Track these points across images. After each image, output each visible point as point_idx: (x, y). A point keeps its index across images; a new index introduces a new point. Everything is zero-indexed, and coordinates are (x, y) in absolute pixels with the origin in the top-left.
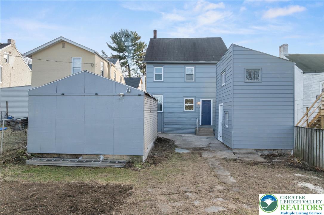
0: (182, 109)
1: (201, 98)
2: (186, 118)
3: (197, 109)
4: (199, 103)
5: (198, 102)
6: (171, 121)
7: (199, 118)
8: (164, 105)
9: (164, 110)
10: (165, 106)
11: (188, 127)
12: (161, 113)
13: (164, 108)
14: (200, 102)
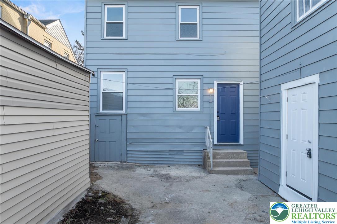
0: (170, 105)
1: (218, 79)
2: (180, 127)
3: (207, 105)
4: (211, 90)
5: (209, 89)
6: (144, 135)
7: (211, 127)
8: (127, 96)
9: (127, 108)
10: (131, 99)
11: (185, 148)
12: (121, 115)
13: (127, 102)
14: (213, 88)
